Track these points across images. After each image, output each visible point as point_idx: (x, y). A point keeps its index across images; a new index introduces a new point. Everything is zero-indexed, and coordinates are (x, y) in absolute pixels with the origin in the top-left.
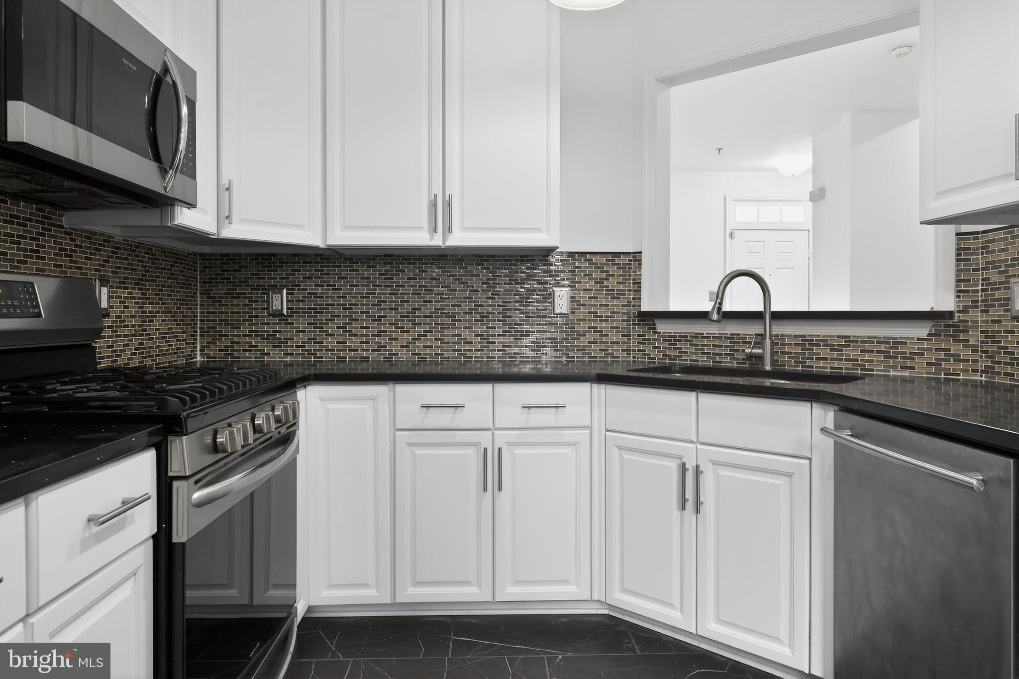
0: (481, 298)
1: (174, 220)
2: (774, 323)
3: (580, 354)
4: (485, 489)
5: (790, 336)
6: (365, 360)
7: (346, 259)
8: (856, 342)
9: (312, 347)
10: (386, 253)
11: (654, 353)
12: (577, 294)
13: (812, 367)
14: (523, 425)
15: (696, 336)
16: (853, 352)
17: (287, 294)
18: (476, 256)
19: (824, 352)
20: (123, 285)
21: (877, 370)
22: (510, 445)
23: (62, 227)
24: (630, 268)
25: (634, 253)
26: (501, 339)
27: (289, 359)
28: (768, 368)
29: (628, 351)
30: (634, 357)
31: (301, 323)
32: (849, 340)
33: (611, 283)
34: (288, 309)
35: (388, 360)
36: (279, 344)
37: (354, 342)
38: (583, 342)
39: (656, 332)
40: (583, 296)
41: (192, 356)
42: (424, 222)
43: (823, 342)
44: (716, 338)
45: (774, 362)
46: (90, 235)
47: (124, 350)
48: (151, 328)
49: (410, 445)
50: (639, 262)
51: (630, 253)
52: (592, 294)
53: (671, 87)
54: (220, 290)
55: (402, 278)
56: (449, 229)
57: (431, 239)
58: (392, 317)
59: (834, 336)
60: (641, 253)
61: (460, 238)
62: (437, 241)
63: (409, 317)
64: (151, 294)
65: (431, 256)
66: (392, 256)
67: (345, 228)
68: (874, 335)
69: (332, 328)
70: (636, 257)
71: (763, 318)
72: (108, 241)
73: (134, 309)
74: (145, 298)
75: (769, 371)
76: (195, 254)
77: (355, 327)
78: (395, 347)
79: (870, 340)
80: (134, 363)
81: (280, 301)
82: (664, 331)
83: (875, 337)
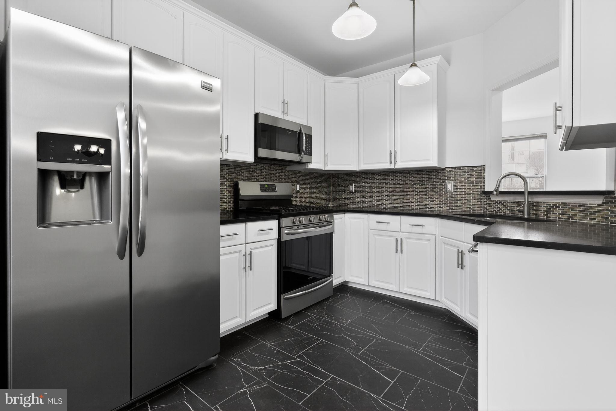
0: (417, 186)
1: (307, 167)
2: (529, 196)
3: (458, 208)
4: (397, 252)
5: (541, 202)
6: (377, 207)
7: (371, 173)
8: (569, 205)
9: (362, 203)
10: (384, 171)
11: (490, 209)
12: (456, 184)
13: (550, 217)
14: (411, 232)
15: (505, 202)
16: (568, 211)
17: (354, 185)
18: (416, 170)
19: (556, 210)
20: (304, 183)
21: (579, 220)
22: (406, 238)
23: (286, 170)
24: (481, 172)
25: (483, 166)
26: (425, 202)
27: (355, 206)
28: (526, 216)
29: (480, 208)
30: (483, 211)
31: (358, 195)
32: (566, 205)
33: (473, 179)
34: (354, 190)
35: (385, 208)
36: (352, 201)
37: (374, 201)
38: (459, 204)
39: (491, 200)
40: (459, 185)
41: (329, 204)
42: (388, 161)
43: (555, 205)
44: (513, 203)
45: (529, 214)
46: (294, 171)
47: (304, 201)
48: (314, 196)
49: (374, 235)
50: (484, 169)
51: (482, 166)
52: (463, 184)
53: (502, 91)
54: (337, 184)
55: (389, 179)
56: (395, 162)
57: (390, 166)
58: (386, 193)
59: (559, 203)
60: (485, 166)
61: (400, 165)
62: (392, 166)
63: (391, 193)
64: (313, 186)
65: (399, 171)
66: (386, 172)
67: (364, 164)
68: (570, 202)
69: (367, 197)
70: (483, 167)
71: (524, 194)
72: (299, 173)
73: (308, 190)
74: (311, 187)
75: (526, 218)
76: (330, 174)
77: (374, 197)
78: (387, 203)
79: (575, 205)
80: (308, 205)
81: (352, 188)
82: (498, 200)
83: (578, 204)
